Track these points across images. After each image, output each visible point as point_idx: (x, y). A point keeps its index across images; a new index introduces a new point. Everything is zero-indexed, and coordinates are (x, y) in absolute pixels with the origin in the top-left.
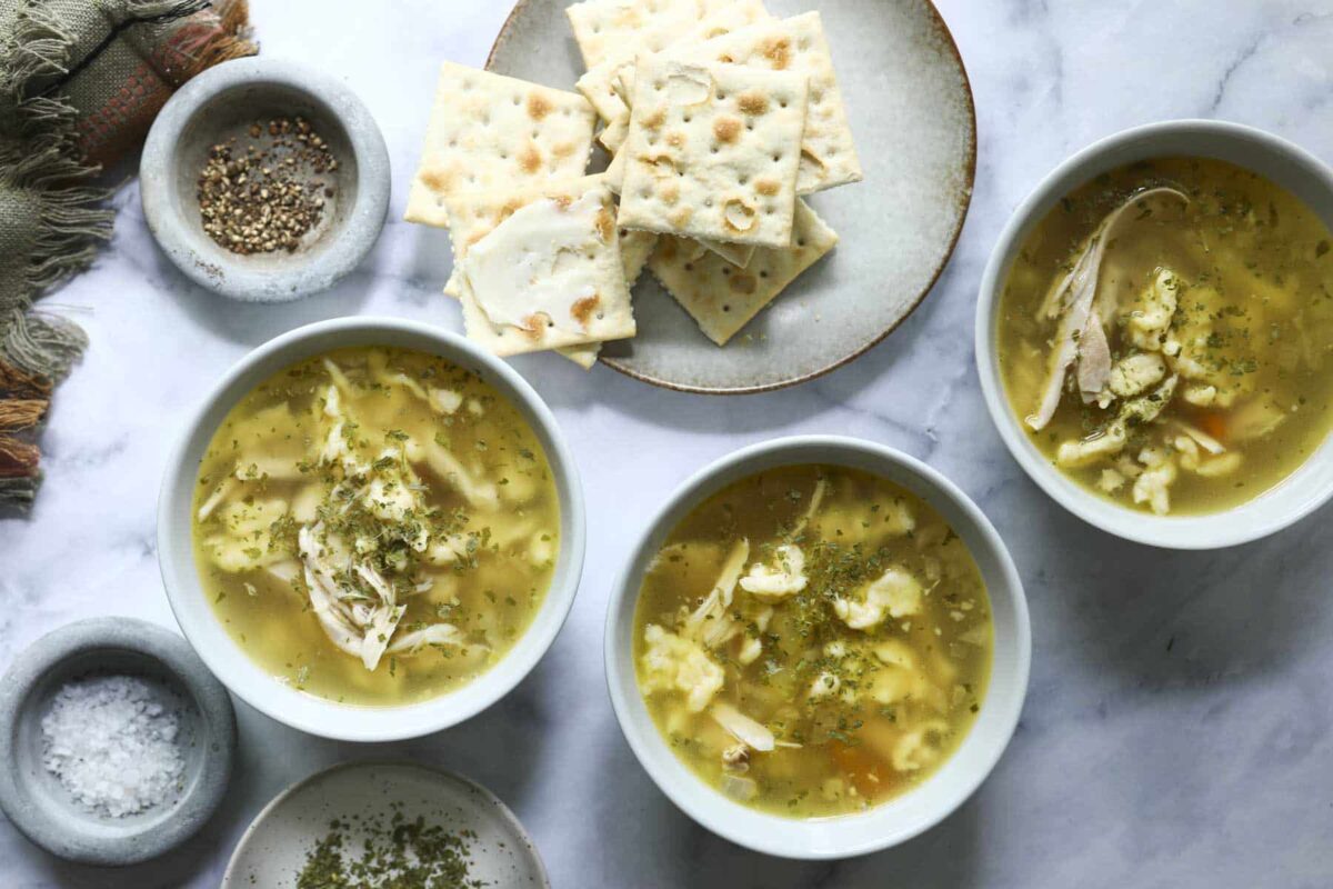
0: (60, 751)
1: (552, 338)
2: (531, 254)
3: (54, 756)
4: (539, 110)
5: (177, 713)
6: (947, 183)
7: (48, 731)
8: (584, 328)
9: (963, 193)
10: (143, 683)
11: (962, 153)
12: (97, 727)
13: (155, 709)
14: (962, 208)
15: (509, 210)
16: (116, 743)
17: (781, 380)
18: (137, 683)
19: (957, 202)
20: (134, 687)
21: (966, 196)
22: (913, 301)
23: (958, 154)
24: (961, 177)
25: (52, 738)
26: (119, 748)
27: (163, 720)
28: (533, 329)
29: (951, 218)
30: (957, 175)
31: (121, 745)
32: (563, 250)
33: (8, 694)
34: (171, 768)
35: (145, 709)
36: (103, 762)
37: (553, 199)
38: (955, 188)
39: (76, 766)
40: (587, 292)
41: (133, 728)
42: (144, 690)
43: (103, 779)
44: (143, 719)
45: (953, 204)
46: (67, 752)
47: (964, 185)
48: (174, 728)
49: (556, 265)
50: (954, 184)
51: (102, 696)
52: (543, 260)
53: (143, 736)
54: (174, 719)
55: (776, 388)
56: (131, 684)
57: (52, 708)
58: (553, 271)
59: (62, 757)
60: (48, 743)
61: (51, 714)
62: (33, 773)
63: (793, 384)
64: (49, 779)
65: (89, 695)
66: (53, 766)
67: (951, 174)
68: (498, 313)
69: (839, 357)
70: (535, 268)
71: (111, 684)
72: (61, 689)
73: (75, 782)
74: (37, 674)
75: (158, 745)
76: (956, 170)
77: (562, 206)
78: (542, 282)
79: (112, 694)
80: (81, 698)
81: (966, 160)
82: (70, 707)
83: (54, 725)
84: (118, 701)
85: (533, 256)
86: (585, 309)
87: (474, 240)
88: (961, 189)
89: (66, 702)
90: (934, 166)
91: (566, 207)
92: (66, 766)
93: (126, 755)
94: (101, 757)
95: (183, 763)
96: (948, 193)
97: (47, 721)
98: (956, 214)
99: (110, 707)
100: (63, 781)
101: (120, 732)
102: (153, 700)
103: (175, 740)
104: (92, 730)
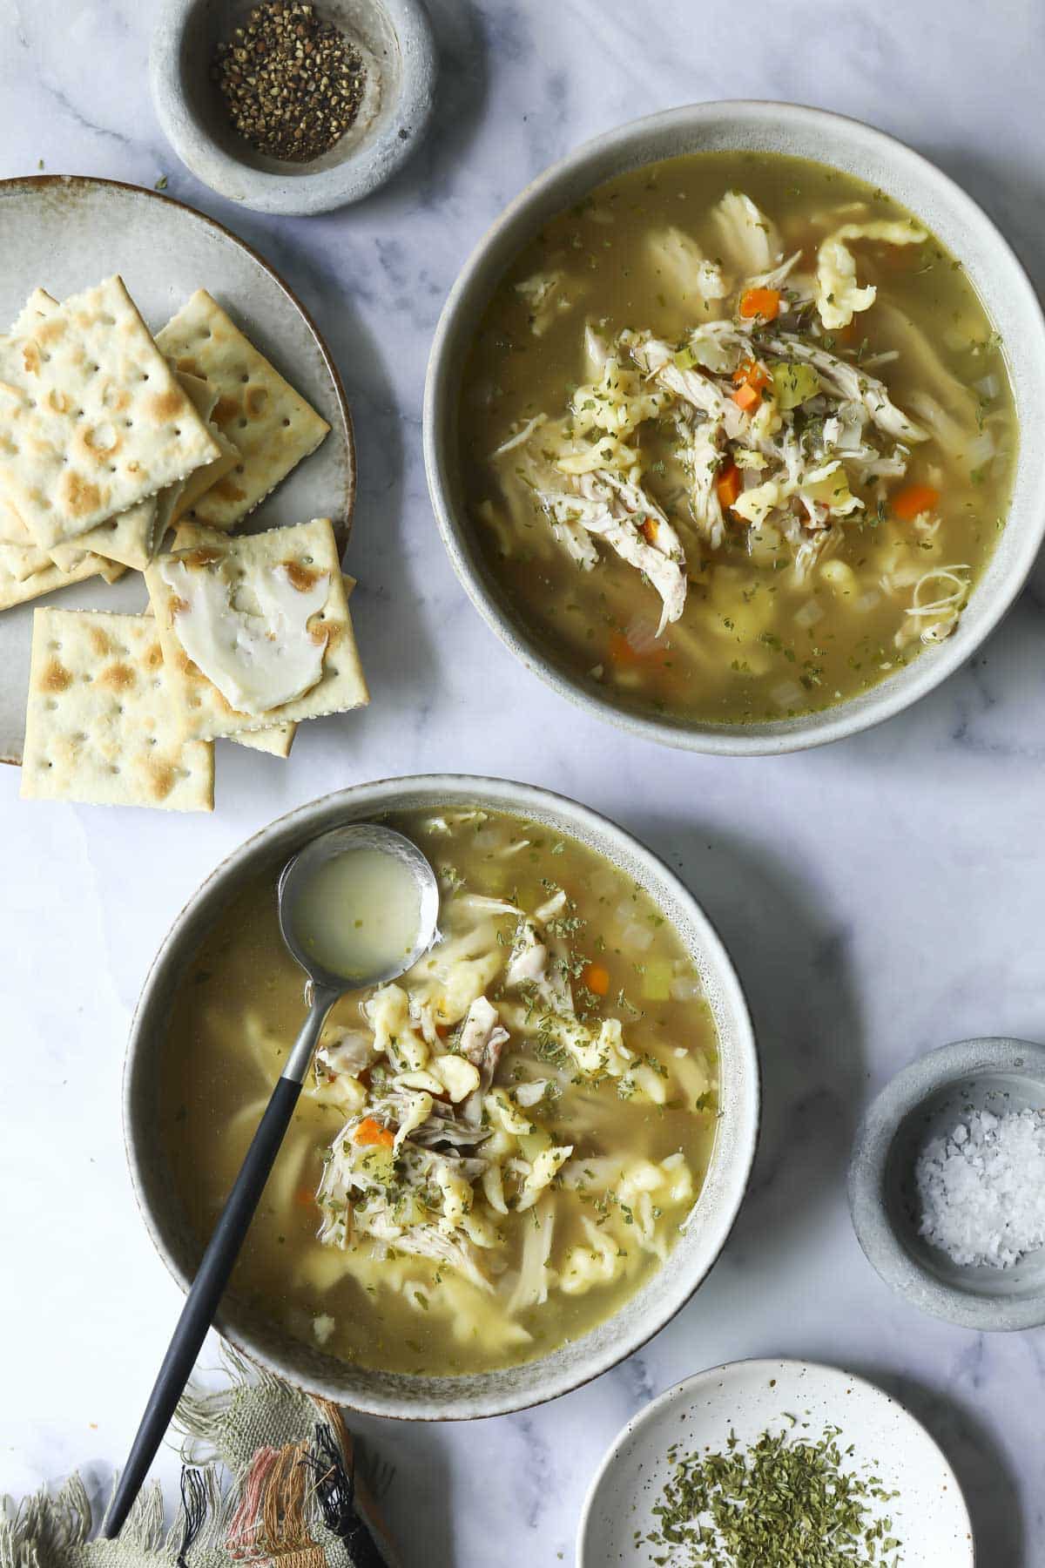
0: (994, 1248)
1: (336, 611)
2: (239, 640)
3: (999, 1256)
4: (58, 679)
5: (967, 1110)
6: (63, 209)
7: (969, 1259)
8: (323, 575)
9: (69, 186)
10: (926, 1145)
11: (23, 195)
12: (971, 1202)
13: (960, 1133)
14: (86, 184)
15: (190, 667)
16: (995, 1183)
17: (323, 363)
18: (926, 1151)
19: (82, 191)
20: (929, 1155)
21: (72, 181)
22: (206, 225)
23: (26, 200)
24: (51, 192)
25: (978, 1255)
26: (1000, 1180)
27: (973, 1126)
28: (325, 633)
29: (100, 196)
30: (50, 198)
31: (996, 1178)
32: (233, 604)
33: (924, 1292)
34: (1031, 1124)
35: (958, 1146)
36: (1012, 1200)
37: (173, 618)
38: (66, 196)
39: (1013, 1231)
40: (281, 574)
41: (977, 1162)
42: (935, 1144)
43: (1033, 1204)
44: (969, 1149)
45: (84, 196)
46: (997, 1240)
47: (60, 186)
48: (984, 1115)
49: (252, 613)
50: (62, 198)
51: (936, 1192)
52: (246, 627)
53: (989, 1151)
54: (974, 1113)
55: (333, 368)
56: (925, 1159)
57: (941, 1251)
58: (259, 616)
59: (1001, 1247)
60: (983, 1260)
61: (950, 1252)
62: (1017, 1281)
63: (325, 348)
64: (1025, 1265)
65: (932, 1207)
66: (1011, 1259)
67: (51, 204)
68: (311, 672)
69: (285, 299)
70: (255, 636)
71: (924, 1180)
72: (922, 1237)
73: (1033, 1235)
74: (905, 1258)
75: (1002, 1135)
76: (44, 199)
77: (181, 607)
78: (272, 628)
79: (935, 1181)
80: (936, 1216)
81: (30, 189)
82: (944, 1231)
83: (963, 1251)
84: (943, 1175)
85: (241, 639)
86: (301, 575)
87: (227, 707)
88: (66, 190)
89: (937, 1235)
90: (44, 228)
91: (183, 603)
92: (1013, 1244)
93: (1009, 1173)
94: (1007, 1203)
95: (1027, 1111)
96: (74, 205)
97: (957, 1258)
98: (96, 190)
99: (950, 1185)
100: (1030, 1249)
101: (981, 1177)
102: (949, 1135)
103: (998, 1115)
104: (975, 1209)
